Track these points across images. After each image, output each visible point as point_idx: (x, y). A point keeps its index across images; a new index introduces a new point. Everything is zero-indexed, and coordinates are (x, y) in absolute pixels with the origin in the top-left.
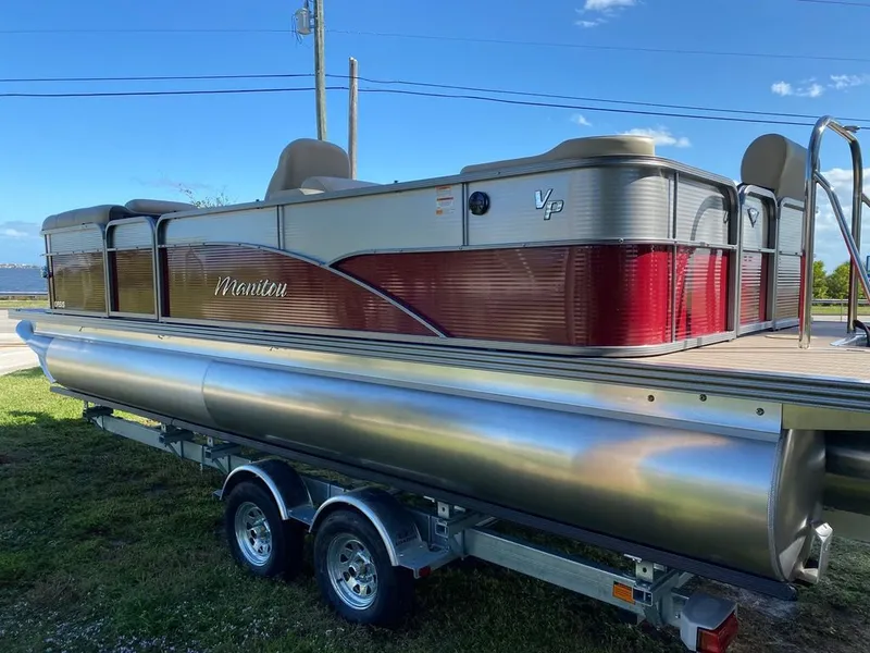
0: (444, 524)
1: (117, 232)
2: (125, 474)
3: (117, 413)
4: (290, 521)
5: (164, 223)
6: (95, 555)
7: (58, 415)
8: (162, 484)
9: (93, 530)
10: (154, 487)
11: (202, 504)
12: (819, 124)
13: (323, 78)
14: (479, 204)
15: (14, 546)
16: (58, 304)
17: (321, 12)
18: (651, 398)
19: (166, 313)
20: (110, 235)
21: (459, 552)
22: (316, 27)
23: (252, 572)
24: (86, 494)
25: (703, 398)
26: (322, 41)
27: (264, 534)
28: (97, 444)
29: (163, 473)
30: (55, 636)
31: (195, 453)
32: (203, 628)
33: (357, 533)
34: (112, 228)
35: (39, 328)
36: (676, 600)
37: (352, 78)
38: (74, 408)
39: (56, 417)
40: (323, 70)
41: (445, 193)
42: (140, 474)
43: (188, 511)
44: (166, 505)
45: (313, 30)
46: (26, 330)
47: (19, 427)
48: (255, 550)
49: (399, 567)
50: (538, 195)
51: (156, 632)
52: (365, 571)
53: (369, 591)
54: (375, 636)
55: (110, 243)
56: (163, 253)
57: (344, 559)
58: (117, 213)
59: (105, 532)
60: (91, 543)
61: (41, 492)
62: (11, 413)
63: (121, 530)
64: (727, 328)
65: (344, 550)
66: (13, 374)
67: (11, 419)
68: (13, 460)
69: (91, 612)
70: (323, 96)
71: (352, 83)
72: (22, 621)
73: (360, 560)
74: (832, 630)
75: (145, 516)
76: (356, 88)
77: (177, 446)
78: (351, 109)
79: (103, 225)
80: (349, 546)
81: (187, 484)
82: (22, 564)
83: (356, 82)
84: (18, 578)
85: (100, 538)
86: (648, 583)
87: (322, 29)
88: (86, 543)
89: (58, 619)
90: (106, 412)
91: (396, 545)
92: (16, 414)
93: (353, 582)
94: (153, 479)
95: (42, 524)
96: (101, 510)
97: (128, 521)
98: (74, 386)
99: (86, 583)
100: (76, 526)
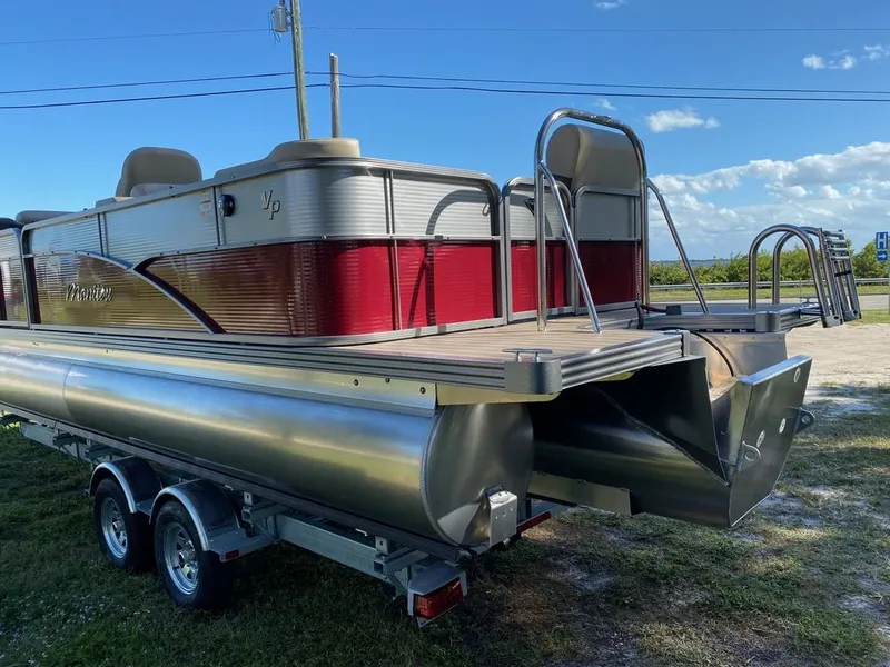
4: (136, 514)
5: (27, 235)
13: (302, 76)
17: (297, 8)
18: (356, 382)
19: (35, 320)
22: (292, 24)
26: (300, 39)
33: (180, 521)
37: (333, 74)
40: (302, 68)
41: (206, 196)
45: (290, 27)
49: (210, 552)
56: (30, 262)
57: (179, 547)
63: (15, 530)
64: (497, 314)
65: (179, 538)
70: (304, 93)
71: (333, 80)
75: (42, 516)
76: (338, 85)
77: (72, 448)
78: (334, 105)
80: (181, 535)
83: (337, 79)
86: (384, 557)
87: (300, 27)
91: (208, 531)
93: (186, 568)
97: (26, 521)
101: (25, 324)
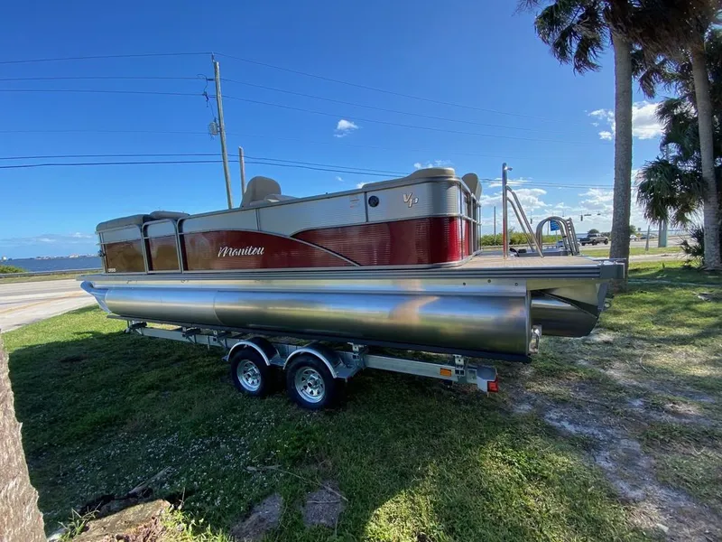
0: (357, 355)
1: (149, 229)
2: (156, 357)
3: (149, 325)
4: (272, 365)
5: (182, 221)
6: (156, 400)
7: (105, 331)
8: (180, 359)
9: (151, 388)
10: (177, 361)
11: (208, 366)
12: (504, 167)
13: (226, 156)
14: (374, 202)
15: (105, 403)
16: (110, 270)
17: (223, 124)
18: (464, 284)
19: (186, 268)
20: (145, 230)
21: (362, 366)
22: (221, 131)
23: (251, 395)
24: (139, 370)
25: (489, 281)
27: (255, 375)
28: (135, 344)
29: (180, 353)
30: (153, 448)
31: (204, 340)
32: (236, 427)
33: (312, 366)
34: (146, 227)
35: (97, 284)
36: (471, 372)
37: (241, 156)
38: (121, 325)
39: (104, 332)
40: (226, 152)
41: (354, 197)
42: (166, 356)
43: (201, 370)
44: (187, 369)
45: (219, 133)
46: (88, 287)
47: (83, 340)
48: (250, 383)
50: (404, 196)
51: (211, 434)
52: (316, 383)
53: (318, 393)
54: (326, 414)
55: (146, 235)
56: (182, 237)
57: (303, 379)
58: (146, 218)
59: (158, 387)
60: (152, 395)
61: (110, 372)
62: (74, 333)
63: (167, 386)
64: (469, 254)
65: (304, 375)
66: (69, 313)
67: (76, 337)
68: (86, 358)
69: (167, 431)
70: (227, 166)
71: (241, 159)
72: (127, 442)
73: (312, 379)
74: (510, 374)
75: (178, 376)
76: (243, 162)
77: (192, 338)
78: (242, 171)
79: (140, 226)
80: (306, 373)
81: (195, 357)
82: (115, 413)
83: (243, 158)
84: (115, 420)
85: (156, 392)
86: (461, 366)
87: (224, 132)
88: (149, 395)
89: (148, 438)
90: (144, 325)
91: (334, 368)
92: (79, 333)
93: (309, 390)
94: (175, 357)
95: (118, 389)
96: (151, 376)
97: (169, 380)
98: (124, 314)
99: (158, 416)
100: (140, 387)
101: (179, 271)
